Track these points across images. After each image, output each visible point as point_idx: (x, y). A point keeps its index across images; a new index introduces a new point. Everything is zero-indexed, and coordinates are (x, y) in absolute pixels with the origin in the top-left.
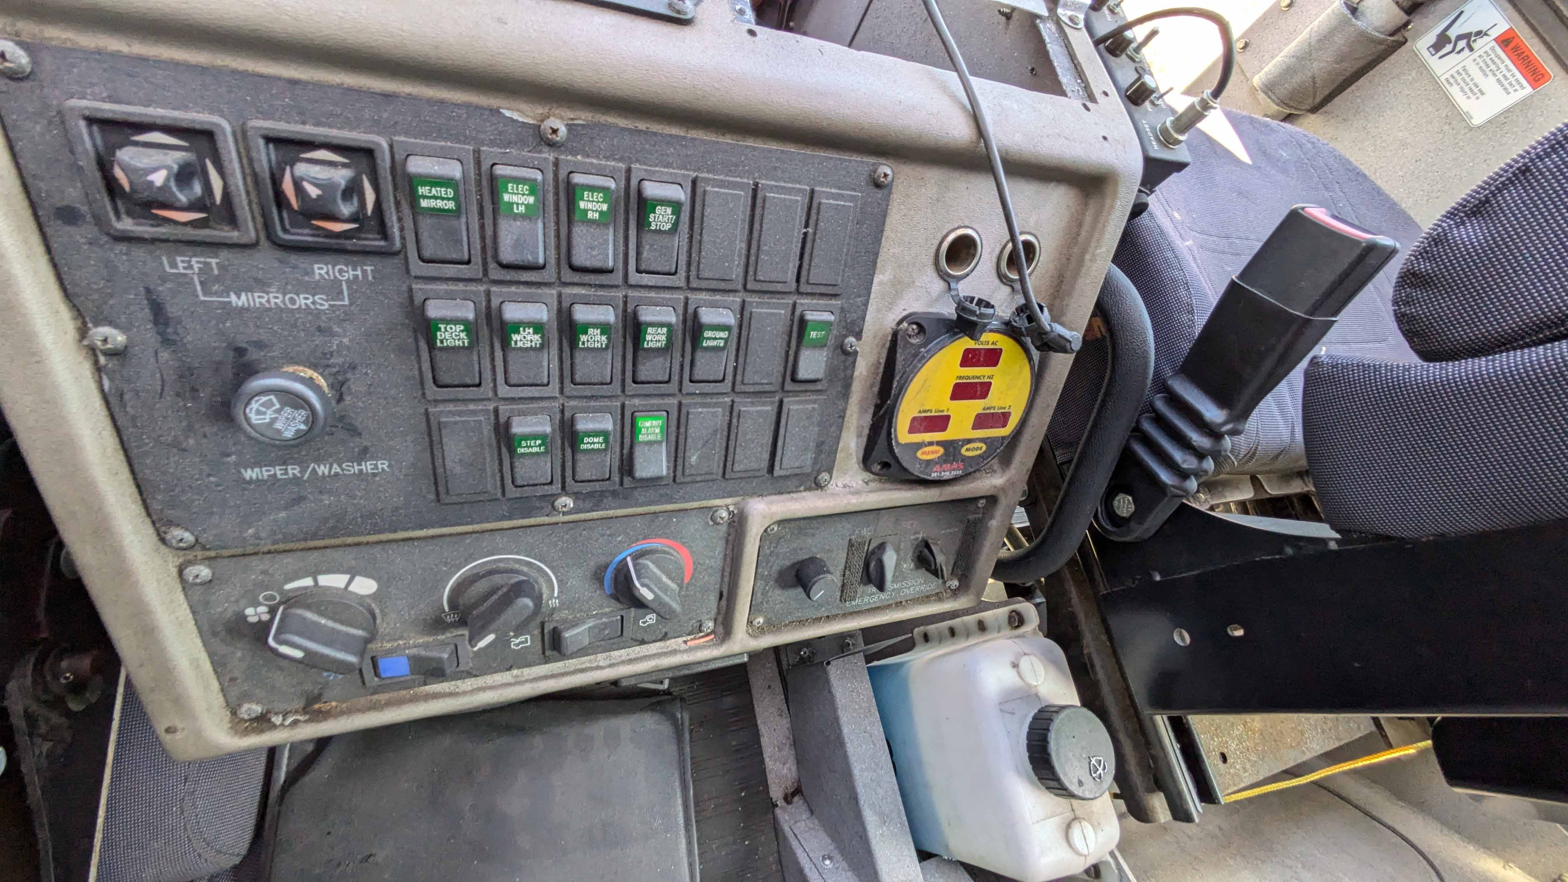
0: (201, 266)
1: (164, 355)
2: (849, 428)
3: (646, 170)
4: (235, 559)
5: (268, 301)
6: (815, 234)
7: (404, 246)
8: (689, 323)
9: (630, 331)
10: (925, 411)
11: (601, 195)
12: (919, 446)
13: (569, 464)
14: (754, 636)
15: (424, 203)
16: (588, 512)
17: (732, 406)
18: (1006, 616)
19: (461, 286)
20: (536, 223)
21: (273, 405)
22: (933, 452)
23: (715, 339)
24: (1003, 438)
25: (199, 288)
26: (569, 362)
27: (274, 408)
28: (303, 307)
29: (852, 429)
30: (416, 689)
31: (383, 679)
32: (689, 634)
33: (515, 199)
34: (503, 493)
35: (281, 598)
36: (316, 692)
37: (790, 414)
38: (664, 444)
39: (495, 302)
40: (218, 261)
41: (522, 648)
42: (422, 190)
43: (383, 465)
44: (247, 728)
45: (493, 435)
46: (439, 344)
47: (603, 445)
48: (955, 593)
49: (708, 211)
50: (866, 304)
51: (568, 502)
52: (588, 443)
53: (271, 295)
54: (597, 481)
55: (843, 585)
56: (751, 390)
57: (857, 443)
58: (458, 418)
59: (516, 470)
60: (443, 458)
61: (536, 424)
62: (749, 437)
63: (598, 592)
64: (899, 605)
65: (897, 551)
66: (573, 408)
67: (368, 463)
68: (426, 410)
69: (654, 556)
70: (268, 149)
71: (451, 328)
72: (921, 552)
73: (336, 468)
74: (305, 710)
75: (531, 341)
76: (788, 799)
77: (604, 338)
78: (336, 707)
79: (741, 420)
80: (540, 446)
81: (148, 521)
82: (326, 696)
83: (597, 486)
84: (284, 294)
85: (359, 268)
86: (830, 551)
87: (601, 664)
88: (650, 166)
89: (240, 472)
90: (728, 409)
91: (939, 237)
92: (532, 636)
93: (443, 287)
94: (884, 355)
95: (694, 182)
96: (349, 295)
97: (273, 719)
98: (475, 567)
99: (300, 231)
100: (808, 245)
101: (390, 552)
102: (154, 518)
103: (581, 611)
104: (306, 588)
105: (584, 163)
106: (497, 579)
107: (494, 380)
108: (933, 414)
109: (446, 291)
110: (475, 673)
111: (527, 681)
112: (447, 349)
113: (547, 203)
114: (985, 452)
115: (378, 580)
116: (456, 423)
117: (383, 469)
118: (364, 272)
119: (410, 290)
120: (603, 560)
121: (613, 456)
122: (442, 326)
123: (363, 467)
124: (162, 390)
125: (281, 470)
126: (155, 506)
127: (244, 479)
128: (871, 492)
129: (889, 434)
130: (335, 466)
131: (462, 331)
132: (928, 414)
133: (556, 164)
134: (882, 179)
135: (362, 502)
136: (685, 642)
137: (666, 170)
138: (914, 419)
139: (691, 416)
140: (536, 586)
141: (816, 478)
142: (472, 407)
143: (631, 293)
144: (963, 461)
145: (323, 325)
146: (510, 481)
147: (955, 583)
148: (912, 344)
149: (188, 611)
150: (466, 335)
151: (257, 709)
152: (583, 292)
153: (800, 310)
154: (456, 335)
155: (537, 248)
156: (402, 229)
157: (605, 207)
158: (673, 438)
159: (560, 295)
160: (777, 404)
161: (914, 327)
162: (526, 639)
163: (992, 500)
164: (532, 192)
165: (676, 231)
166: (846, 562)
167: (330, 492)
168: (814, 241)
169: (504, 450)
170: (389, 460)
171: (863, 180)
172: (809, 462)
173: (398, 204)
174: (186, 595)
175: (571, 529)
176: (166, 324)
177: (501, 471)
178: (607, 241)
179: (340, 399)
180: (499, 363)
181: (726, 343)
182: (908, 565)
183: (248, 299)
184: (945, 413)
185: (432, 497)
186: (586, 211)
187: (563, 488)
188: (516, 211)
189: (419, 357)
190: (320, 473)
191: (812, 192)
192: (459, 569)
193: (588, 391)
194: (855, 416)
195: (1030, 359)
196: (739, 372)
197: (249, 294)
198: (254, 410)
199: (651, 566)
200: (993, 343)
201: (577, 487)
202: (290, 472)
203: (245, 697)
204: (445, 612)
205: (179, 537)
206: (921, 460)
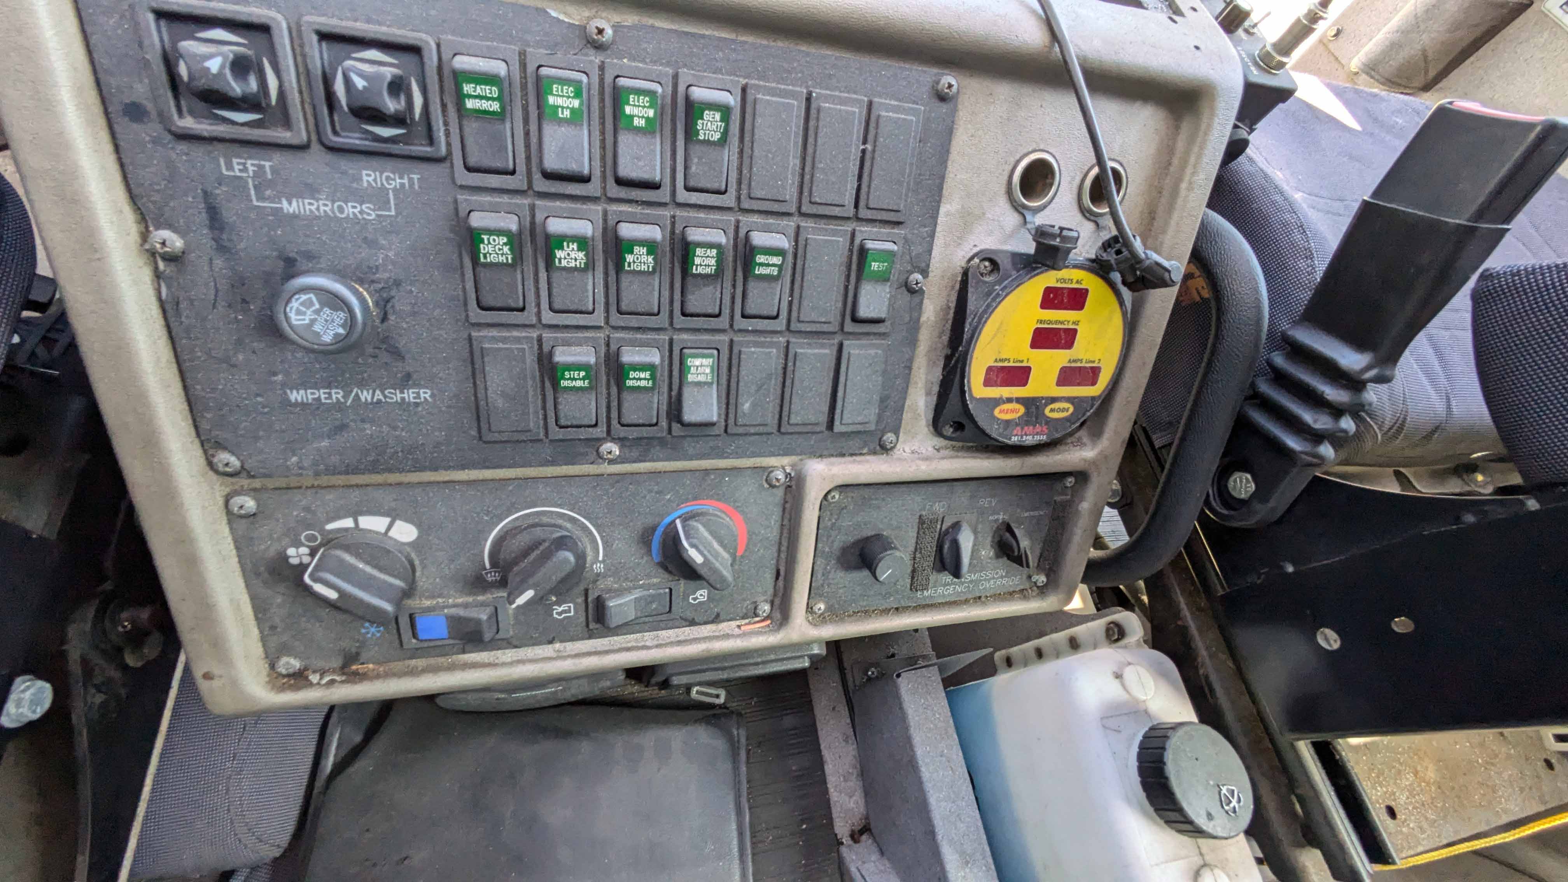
0: (255, 169)
1: (219, 262)
2: (916, 383)
3: (694, 75)
4: (278, 492)
5: (318, 209)
6: (874, 151)
7: (449, 153)
8: (740, 247)
9: (678, 254)
10: (1001, 360)
11: (647, 99)
12: (997, 402)
13: (614, 404)
14: (814, 624)
15: (470, 104)
16: (634, 462)
17: (787, 347)
18: (1104, 629)
19: (505, 199)
20: (581, 129)
21: (312, 304)
22: (1012, 411)
23: (768, 265)
24: (1093, 398)
25: (253, 192)
26: (615, 288)
27: (314, 308)
28: (351, 216)
29: (920, 385)
30: (454, 657)
31: (422, 641)
32: (743, 618)
33: (560, 101)
34: (547, 434)
35: (322, 539)
36: (354, 650)
37: (851, 359)
38: (715, 386)
39: (539, 217)
40: (271, 164)
41: (565, 618)
42: (468, 88)
43: (425, 394)
44: (284, 684)
45: (536, 366)
46: (482, 260)
47: (650, 382)
48: (1042, 591)
49: (759, 120)
50: (932, 235)
51: (614, 450)
52: (634, 378)
53: (321, 202)
54: (643, 425)
55: (914, 571)
56: (808, 330)
57: (926, 402)
58: (501, 345)
59: (560, 407)
60: (486, 389)
61: (579, 354)
62: (806, 383)
63: (645, 558)
64: (978, 600)
65: (975, 532)
66: (619, 339)
67: (411, 391)
68: (470, 335)
69: (705, 519)
70: (320, 46)
71: (494, 240)
72: (1001, 537)
73: (378, 395)
74: (342, 670)
75: (576, 260)
76: (855, 837)
77: (651, 259)
78: (374, 670)
79: (798, 363)
80: (584, 379)
81: (197, 441)
82: (364, 656)
83: (645, 432)
84: (333, 202)
85: (406, 177)
86: (899, 528)
87: (648, 644)
88: (699, 71)
89: (285, 393)
90: (782, 350)
91: (1012, 160)
92: (575, 604)
93: (487, 198)
94: (954, 298)
95: (744, 90)
96: (395, 205)
97: (310, 677)
98: (517, 519)
99: (350, 134)
100: (867, 164)
101: (431, 495)
102: (203, 438)
103: (627, 579)
104: (346, 530)
105: (630, 67)
106: (538, 532)
107: (538, 305)
108: (1011, 364)
109: (490, 203)
110: (515, 643)
111: (569, 656)
112: (492, 265)
113: (592, 109)
114: (1072, 414)
115: (419, 526)
116: (500, 349)
117: (425, 398)
118: (411, 180)
119: (456, 201)
120: (650, 521)
121: (661, 398)
122: (485, 237)
123: (406, 395)
124: (215, 300)
125: (325, 393)
126: (205, 426)
127: (290, 401)
128: (943, 458)
129: (962, 385)
130: (378, 392)
131: (505, 244)
132: (1006, 364)
133: (602, 68)
134: (946, 91)
135: (404, 434)
136: (739, 627)
137: (714, 76)
138: (990, 369)
139: (743, 356)
140: (579, 543)
141: (880, 439)
142: (515, 333)
143: (680, 213)
144: (1047, 423)
145: (370, 237)
146: (553, 420)
147: (1042, 579)
148: (986, 282)
149: (232, 546)
150: (510, 249)
151: (296, 664)
152: (630, 209)
153: (860, 239)
154: (500, 249)
155: (583, 156)
156: (448, 134)
157: (651, 113)
158: (724, 381)
159: (605, 213)
160: (835, 348)
161: (987, 264)
162: (570, 607)
163: (1082, 476)
164: (578, 94)
165: (725, 141)
166: (917, 543)
167: (372, 421)
168: (873, 158)
169: (548, 384)
170: (431, 389)
171: (925, 92)
172: (873, 418)
173: (444, 106)
174: (231, 529)
175: (618, 482)
176: (221, 229)
177: (544, 408)
178: (654, 151)
179: (384, 319)
180: (543, 285)
181: (780, 271)
182: (987, 552)
183: (298, 206)
184: (1024, 364)
185: (474, 433)
186: (631, 117)
187: (609, 432)
188: (560, 115)
189: (463, 275)
190: (363, 400)
191: (870, 104)
192: (501, 520)
193: (634, 321)
194: (923, 371)
195: (1121, 303)
196: (795, 308)
197: (300, 200)
198: (294, 309)
199: (701, 528)
200: (1077, 282)
201: (623, 432)
202: (334, 396)
203: (285, 649)
204: (485, 569)
205: (226, 462)
206: (999, 419)
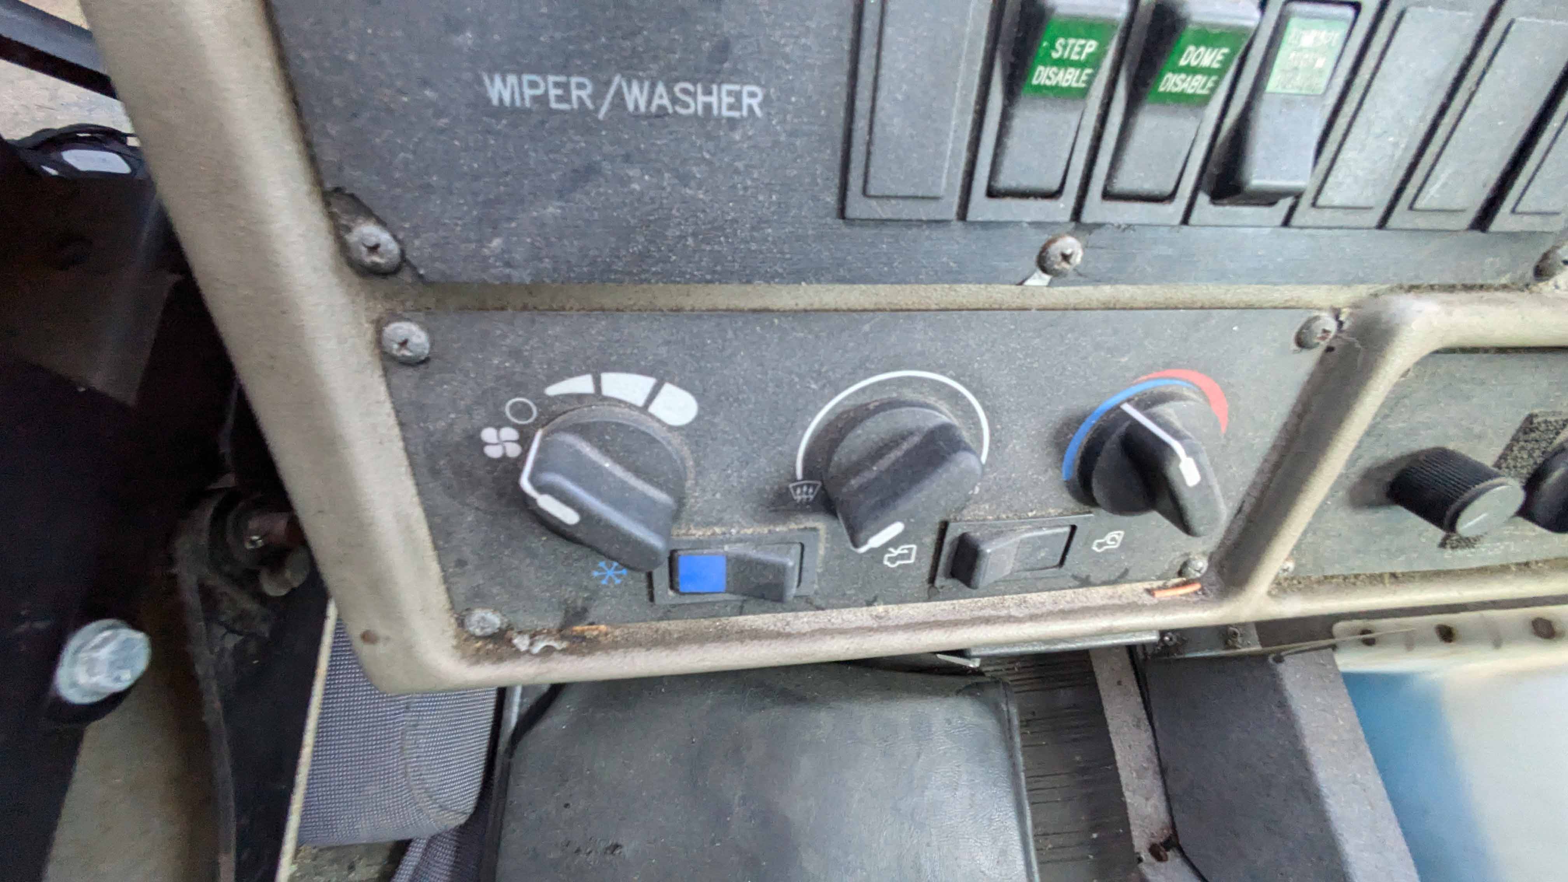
13: (1111, 139)
14: (1274, 601)
16: (1102, 281)
30: (724, 620)
31: (684, 594)
32: (1159, 578)
35: (540, 414)
36: (580, 603)
41: (900, 566)
43: (753, 98)
44: (478, 649)
51: (1073, 251)
52: (1185, 67)
54: (1145, 197)
59: (1009, 143)
63: (1050, 473)
67: (726, 87)
73: (662, 98)
74: (561, 633)
76: (1157, 852)
78: (606, 634)
82: (593, 613)
83: (1140, 214)
86: (1480, 437)
89: (481, 83)
90: (1484, 17)
92: (921, 546)
97: (516, 641)
98: (863, 390)
102: (326, 183)
103: (1009, 508)
104: (580, 398)
106: (899, 417)
110: (818, 602)
111: (898, 628)
115: (700, 396)
117: (751, 109)
120: (1079, 403)
123: (713, 99)
125: (557, 85)
126: (327, 153)
127: (489, 101)
130: (661, 89)
135: (700, 194)
136: (1150, 592)
139: (1403, 28)
146: (986, 174)
149: (392, 421)
151: (494, 620)
162: (910, 550)
167: (645, 161)
169: (998, 80)
170: (766, 86)
174: (389, 386)
187: (1077, 210)
190: (631, 107)
192: (837, 393)
201: (1103, 211)
202: (575, 93)
203: (478, 597)
204: (796, 480)
205: (372, 242)
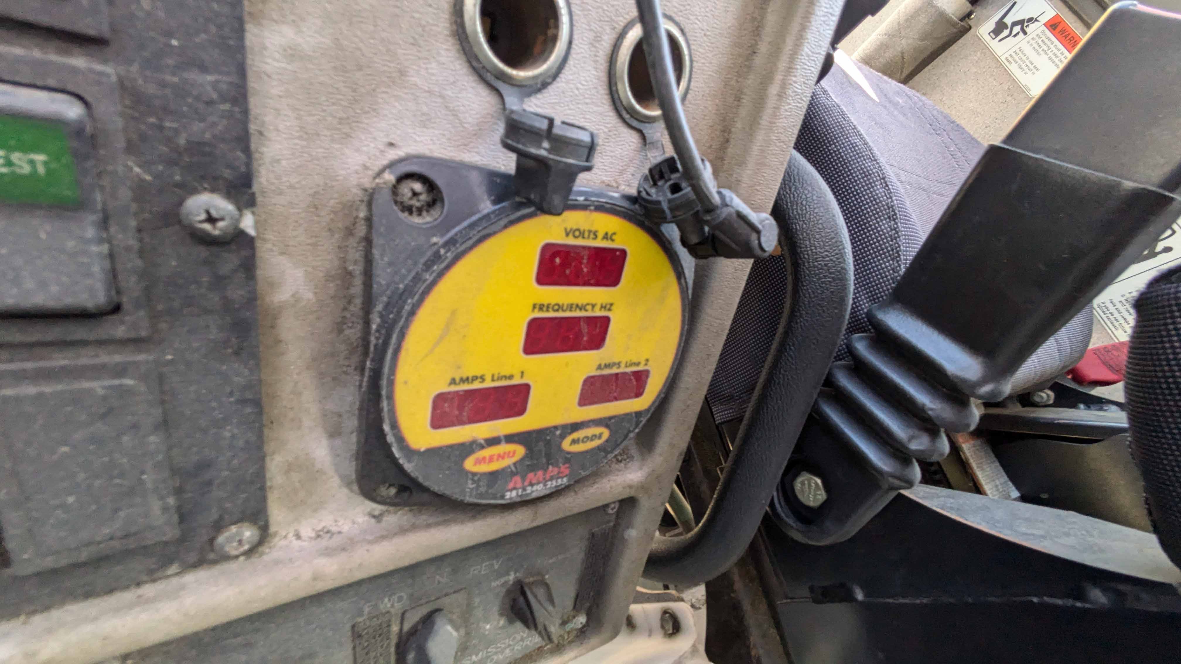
2: (296, 421)
10: (466, 380)
12: (466, 448)
18: (659, 616)
22: (501, 457)
24: (638, 414)
48: (582, 633)
57: (332, 448)
72: (514, 601)
86: (309, 656)
108: (488, 384)
114: (607, 441)
132: (476, 385)
138: (440, 399)
141: (210, 543)
144: (567, 461)
147: (580, 621)
148: (413, 227)
161: (418, 186)
163: (627, 502)
182: (494, 623)
184: (516, 381)
194: (307, 396)
195: (680, 274)
200: (606, 237)
206: (474, 474)
